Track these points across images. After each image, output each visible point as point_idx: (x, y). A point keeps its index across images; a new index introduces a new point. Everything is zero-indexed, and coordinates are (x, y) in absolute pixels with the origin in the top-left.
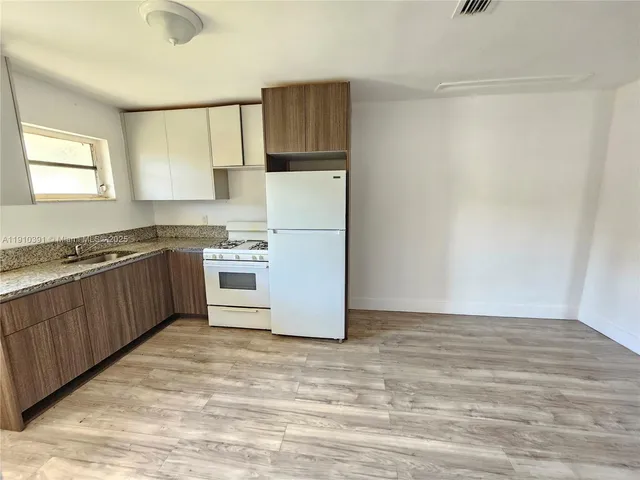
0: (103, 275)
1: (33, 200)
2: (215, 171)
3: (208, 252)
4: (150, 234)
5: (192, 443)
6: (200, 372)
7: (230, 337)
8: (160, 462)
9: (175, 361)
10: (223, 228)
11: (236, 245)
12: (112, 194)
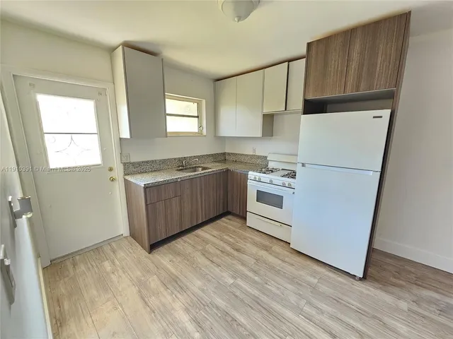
0: (191, 180)
1: (166, 134)
2: (265, 116)
3: (252, 175)
4: (222, 157)
5: (218, 308)
6: (233, 257)
7: (258, 238)
8: (197, 310)
9: (222, 243)
10: (266, 157)
11: (272, 172)
12: (205, 132)
